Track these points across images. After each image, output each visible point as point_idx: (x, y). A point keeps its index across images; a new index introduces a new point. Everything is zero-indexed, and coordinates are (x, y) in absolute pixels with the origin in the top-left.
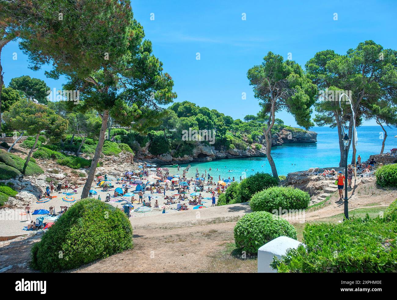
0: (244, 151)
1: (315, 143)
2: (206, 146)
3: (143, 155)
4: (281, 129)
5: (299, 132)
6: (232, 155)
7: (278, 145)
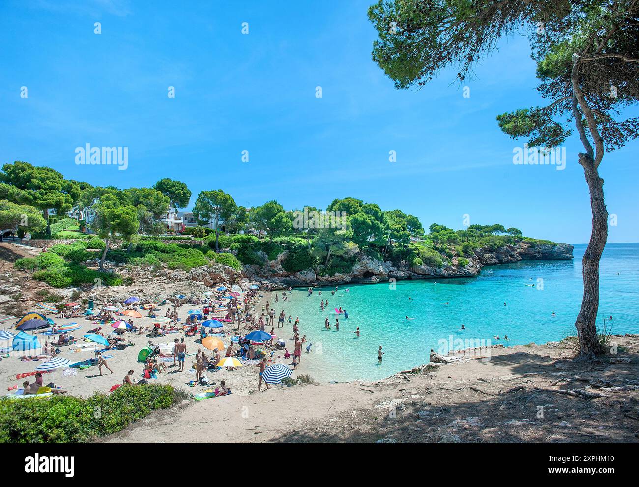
0: (437, 269)
1: (570, 259)
2: (372, 260)
3: (271, 271)
4: (518, 242)
5: (544, 245)
6: (419, 274)
7: (511, 262)
